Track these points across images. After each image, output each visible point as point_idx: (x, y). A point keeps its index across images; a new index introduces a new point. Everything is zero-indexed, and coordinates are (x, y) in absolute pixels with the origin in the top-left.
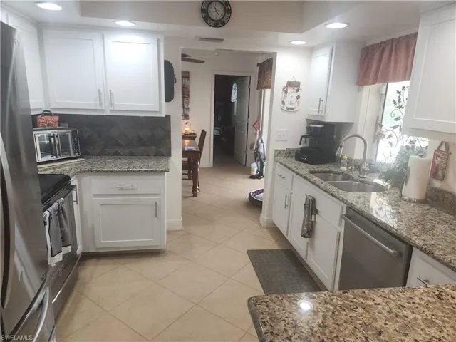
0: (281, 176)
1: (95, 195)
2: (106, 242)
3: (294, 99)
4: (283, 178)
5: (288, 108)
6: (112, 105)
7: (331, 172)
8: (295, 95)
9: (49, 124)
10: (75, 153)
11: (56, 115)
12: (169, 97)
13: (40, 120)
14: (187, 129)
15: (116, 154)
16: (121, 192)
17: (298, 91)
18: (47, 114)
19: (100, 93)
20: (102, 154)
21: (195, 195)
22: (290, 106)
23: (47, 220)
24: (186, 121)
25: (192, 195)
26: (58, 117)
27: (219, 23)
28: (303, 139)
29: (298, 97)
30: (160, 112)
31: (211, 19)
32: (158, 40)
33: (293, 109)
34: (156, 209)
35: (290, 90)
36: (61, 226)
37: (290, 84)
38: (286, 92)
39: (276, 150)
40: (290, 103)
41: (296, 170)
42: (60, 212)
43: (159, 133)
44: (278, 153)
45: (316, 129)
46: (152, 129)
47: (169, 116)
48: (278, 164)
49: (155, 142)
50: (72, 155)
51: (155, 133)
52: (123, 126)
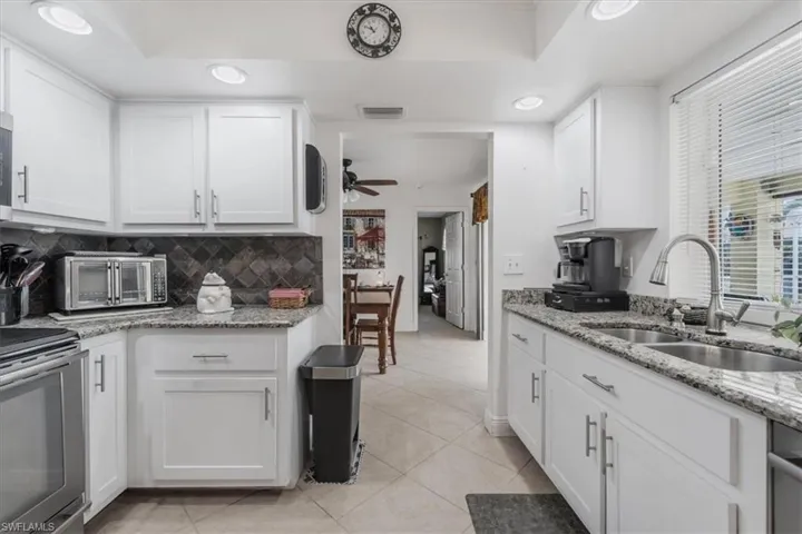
0: (518, 336)
1: (158, 372)
4: (524, 340)
6: (216, 215)
7: (628, 326)
10: (156, 296)
16: (203, 367)
19: (197, 196)
21: (383, 372)
24: (381, 270)
25: (378, 371)
27: (381, 50)
31: (365, 44)
32: (294, 112)
34: (268, 403)
39: (505, 292)
41: (550, 322)
43: (303, 265)
44: (509, 296)
45: (575, 247)
46: (293, 260)
47: (321, 238)
48: (511, 315)
49: (294, 280)
50: (149, 300)
51: (296, 266)
52: (246, 254)
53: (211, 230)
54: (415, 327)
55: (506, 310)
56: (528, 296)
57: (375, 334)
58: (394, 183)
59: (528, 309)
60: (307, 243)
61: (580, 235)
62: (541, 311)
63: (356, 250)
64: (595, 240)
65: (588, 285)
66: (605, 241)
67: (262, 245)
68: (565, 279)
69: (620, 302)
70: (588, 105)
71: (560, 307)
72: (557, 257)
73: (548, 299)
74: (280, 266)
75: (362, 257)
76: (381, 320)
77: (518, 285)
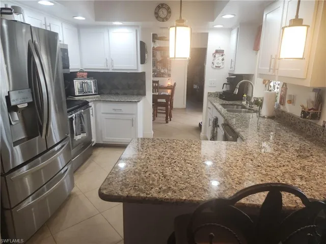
0: (209, 108)
1: (103, 113)
2: (108, 139)
3: (220, 61)
5: (216, 67)
6: (113, 66)
7: (236, 105)
8: (221, 58)
9: (83, 77)
10: (95, 92)
11: (86, 72)
12: (143, 61)
13: (78, 75)
14: (169, 83)
15: (117, 94)
16: (115, 112)
17: (222, 55)
18: (81, 71)
19: (107, 60)
20: (110, 94)
21: (167, 122)
22: (217, 65)
23: (74, 118)
24: (169, 78)
26: (86, 73)
27: (165, 19)
28: (225, 85)
29: (223, 60)
30: (137, 70)
31: (160, 18)
32: (136, 31)
33: (219, 67)
34: (133, 122)
35: (217, 55)
36: (81, 123)
37: (217, 52)
38: (215, 57)
39: (209, 93)
40: (218, 63)
41: (213, 103)
42: (81, 116)
43: (139, 82)
46: (135, 80)
47: (145, 73)
50: (93, 93)
51: (137, 82)
54: (185, 106)
55: (208, 99)
56: (217, 95)
57: (164, 108)
63: (157, 68)
74: (131, 82)
75: (160, 72)
76: (167, 102)
77: (213, 91)
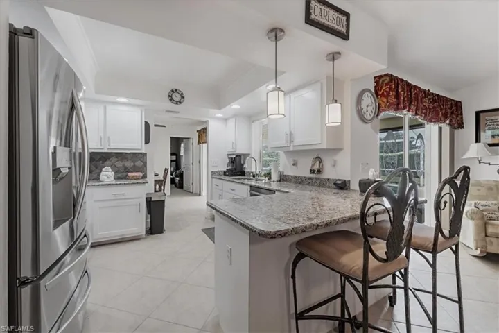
12: (147, 141)
19: (101, 139)
27: (178, 102)
31: (174, 101)
34: (140, 208)
41: (224, 179)
43: (139, 163)
44: (213, 173)
45: (232, 158)
46: (134, 162)
47: (146, 153)
48: (214, 179)
49: (136, 169)
51: (136, 164)
52: (114, 159)
53: (106, 151)
55: (212, 178)
56: (219, 173)
58: (164, 126)
59: (220, 177)
60: (140, 155)
61: (233, 155)
62: (223, 177)
64: (237, 156)
65: (235, 169)
66: (239, 156)
67: (121, 156)
68: (230, 167)
69: (243, 173)
70: (234, 120)
71: (228, 176)
72: (228, 161)
73: (225, 173)
74: (129, 164)
77: (216, 170)
